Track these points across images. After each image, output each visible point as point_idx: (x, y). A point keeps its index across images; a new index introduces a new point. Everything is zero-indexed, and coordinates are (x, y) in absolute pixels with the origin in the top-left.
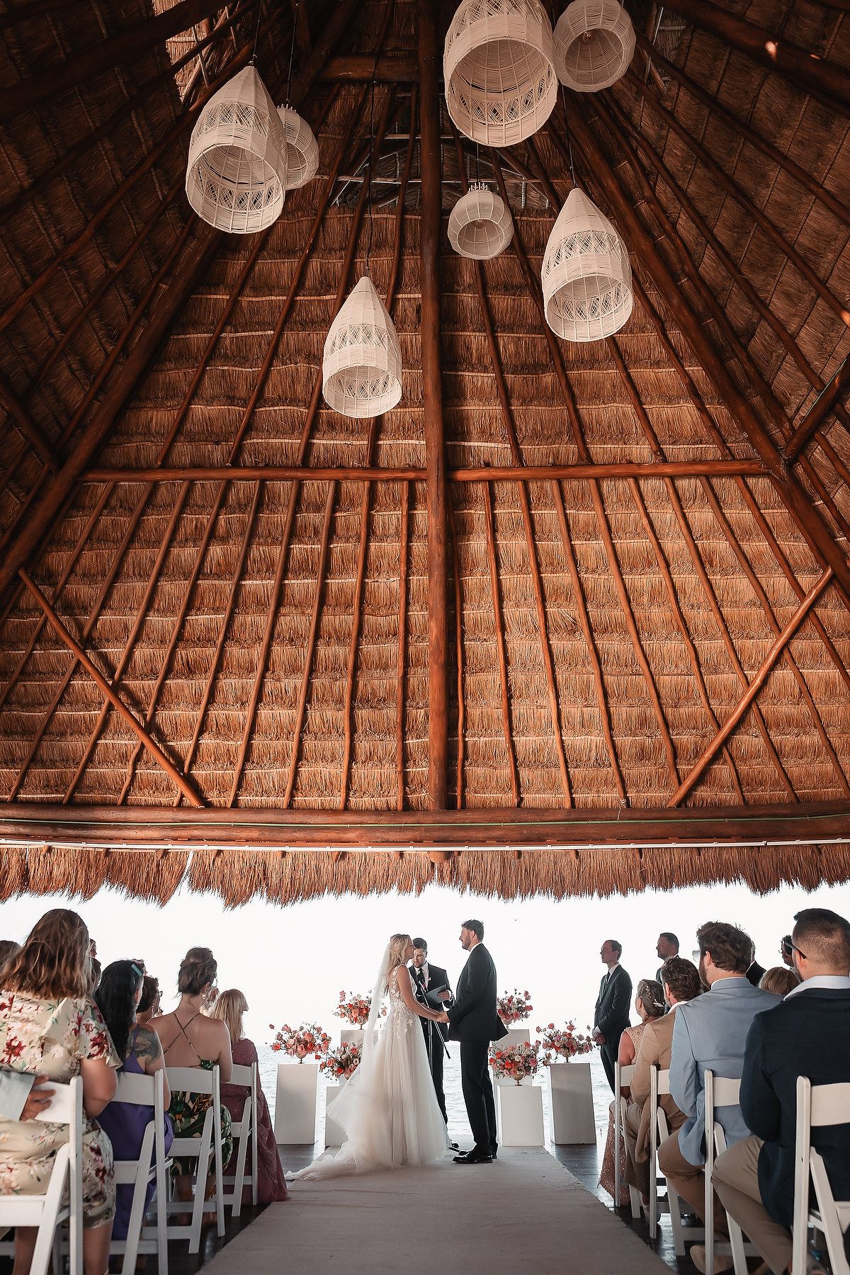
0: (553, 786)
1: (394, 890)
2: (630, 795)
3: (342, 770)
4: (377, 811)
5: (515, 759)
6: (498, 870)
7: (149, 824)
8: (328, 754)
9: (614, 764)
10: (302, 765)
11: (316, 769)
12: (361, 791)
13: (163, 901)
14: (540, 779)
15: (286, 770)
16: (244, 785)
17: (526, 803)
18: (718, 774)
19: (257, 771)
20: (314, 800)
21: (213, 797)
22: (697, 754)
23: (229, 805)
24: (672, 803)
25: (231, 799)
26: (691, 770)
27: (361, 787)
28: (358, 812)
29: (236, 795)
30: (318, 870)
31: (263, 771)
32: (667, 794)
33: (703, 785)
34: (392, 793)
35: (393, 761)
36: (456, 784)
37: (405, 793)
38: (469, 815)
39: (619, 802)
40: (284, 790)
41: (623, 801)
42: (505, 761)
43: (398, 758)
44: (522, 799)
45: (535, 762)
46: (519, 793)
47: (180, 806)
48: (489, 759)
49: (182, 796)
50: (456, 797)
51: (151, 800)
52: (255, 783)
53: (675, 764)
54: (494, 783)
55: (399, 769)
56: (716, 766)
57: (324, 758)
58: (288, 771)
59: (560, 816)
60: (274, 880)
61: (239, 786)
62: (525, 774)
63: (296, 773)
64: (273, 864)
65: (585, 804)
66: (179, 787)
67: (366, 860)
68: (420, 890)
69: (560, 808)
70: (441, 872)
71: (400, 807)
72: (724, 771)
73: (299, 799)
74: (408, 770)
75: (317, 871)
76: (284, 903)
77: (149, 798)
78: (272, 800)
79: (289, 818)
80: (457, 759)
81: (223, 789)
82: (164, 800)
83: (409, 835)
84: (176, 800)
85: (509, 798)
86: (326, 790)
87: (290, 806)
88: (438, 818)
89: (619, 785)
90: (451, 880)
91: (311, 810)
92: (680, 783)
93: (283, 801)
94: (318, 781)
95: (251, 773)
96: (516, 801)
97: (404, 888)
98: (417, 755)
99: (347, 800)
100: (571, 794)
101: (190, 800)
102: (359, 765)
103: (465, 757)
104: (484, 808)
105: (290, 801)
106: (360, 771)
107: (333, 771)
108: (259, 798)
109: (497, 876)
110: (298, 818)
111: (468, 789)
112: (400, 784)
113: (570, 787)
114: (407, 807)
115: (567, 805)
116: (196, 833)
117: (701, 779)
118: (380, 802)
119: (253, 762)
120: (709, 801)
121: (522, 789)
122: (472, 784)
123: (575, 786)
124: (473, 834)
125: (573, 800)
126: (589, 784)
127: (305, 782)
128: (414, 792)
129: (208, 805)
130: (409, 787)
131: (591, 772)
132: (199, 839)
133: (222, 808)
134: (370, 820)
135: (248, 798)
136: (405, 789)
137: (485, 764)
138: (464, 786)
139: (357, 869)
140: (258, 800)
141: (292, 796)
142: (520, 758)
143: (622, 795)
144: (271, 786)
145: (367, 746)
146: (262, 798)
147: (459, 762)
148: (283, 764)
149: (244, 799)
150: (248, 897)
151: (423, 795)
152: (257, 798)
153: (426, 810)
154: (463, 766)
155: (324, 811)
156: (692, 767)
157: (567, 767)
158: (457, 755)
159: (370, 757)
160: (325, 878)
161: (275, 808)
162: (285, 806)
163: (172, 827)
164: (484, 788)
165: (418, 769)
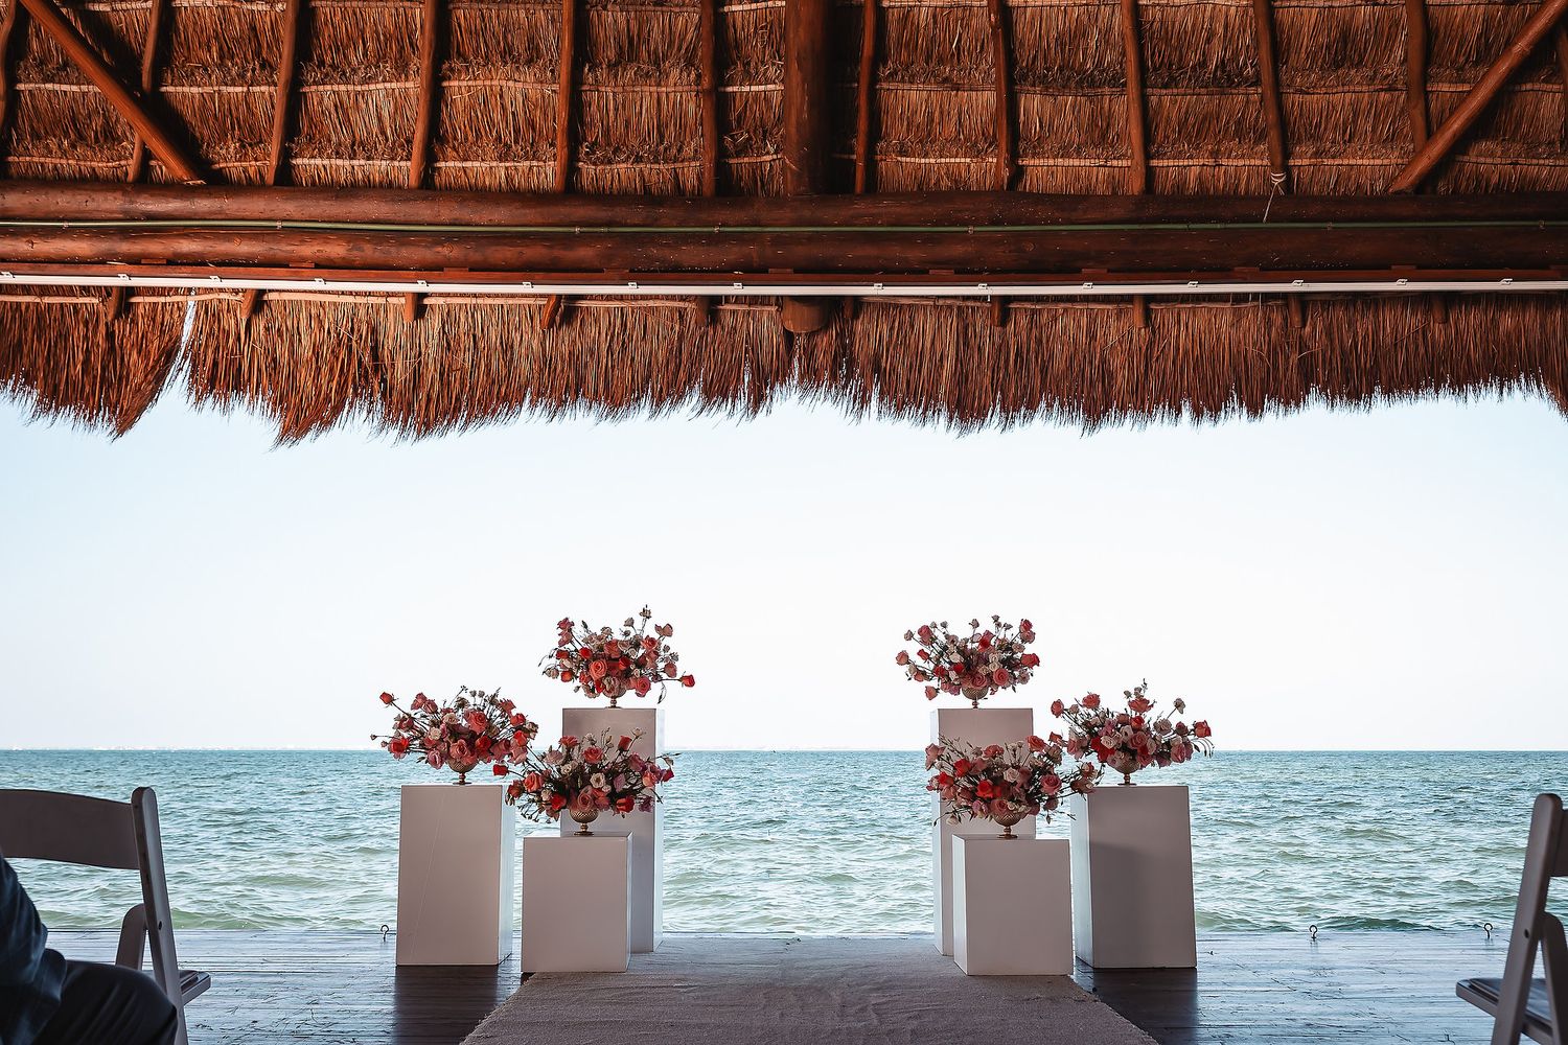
0: (1100, 136)
1: (694, 399)
2: (1298, 162)
3: (555, 87)
4: (648, 197)
5: (1010, 61)
6: (952, 352)
7: (66, 224)
8: (520, 46)
9: (1266, 77)
10: (452, 70)
11: (488, 83)
12: (609, 145)
13: (125, 423)
14: (1070, 118)
15: (410, 85)
16: (304, 124)
17: (1030, 183)
18: (1530, 109)
19: (335, 87)
20: (487, 169)
21: (229, 159)
22: (1486, 54)
23: (270, 178)
24: (1405, 182)
25: (273, 161)
26: (1463, 98)
27: (607, 132)
28: (602, 196)
29: (286, 155)
30: (507, 348)
31: (350, 88)
32: (1391, 159)
33: (1486, 136)
34: (688, 151)
35: (690, 63)
36: (853, 132)
37: (721, 154)
38: (886, 207)
39: (1268, 181)
40: (409, 141)
41: (1277, 179)
42: (984, 66)
43: (703, 52)
44: (1018, 173)
45: (1061, 69)
46: (1014, 155)
47: (145, 181)
48: (941, 61)
49: (147, 155)
50: (854, 163)
51: (69, 165)
52: (330, 123)
53: (1425, 78)
54: (952, 127)
55: (706, 83)
56: (1529, 86)
57: (507, 53)
58: (413, 86)
59: (1118, 212)
60: (400, 373)
61: (291, 130)
62: (1033, 104)
63: (436, 96)
64: (395, 329)
65: (1181, 185)
66: (137, 134)
67: (624, 325)
68: (758, 400)
69: (1114, 193)
70: (809, 354)
71: (708, 189)
72: (1547, 99)
73: (449, 166)
74: (730, 89)
75: (505, 352)
76: (426, 427)
77: (64, 161)
78: (379, 167)
79: (423, 210)
80: (857, 61)
81: (251, 139)
82: (102, 166)
83: (731, 254)
84: (131, 166)
85: (984, 168)
86: (516, 142)
87: (428, 184)
88: (807, 213)
89: (1274, 134)
90: (834, 377)
91: (478, 194)
92: (1430, 134)
93: (407, 170)
94: (497, 116)
95: (323, 94)
96: (1006, 173)
97: (718, 392)
98: (756, 47)
99: (571, 170)
100: (1148, 156)
101: (168, 165)
102: (602, 73)
103: (880, 56)
104: (924, 193)
105: (426, 170)
106: (604, 94)
107: (534, 91)
108: (347, 163)
109: (948, 365)
110: (447, 211)
111: (883, 144)
112: (708, 127)
113: (1148, 138)
114: (727, 187)
115: (1136, 186)
116: (187, 246)
117: (1483, 126)
118: (657, 173)
119: (322, 63)
120: (1495, 179)
121: (1022, 145)
122: (897, 132)
123: (1159, 138)
124: (896, 252)
125: (1150, 174)
126: (1197, 132)
127: (461, 119)
128: (742, 150)
129: (217, 182)
130: (732, 137)
131: (1206, 102)
132: (195, 263)
133: (249, 186)
134: (633, 220)
135: (318, 161)
136: (719, 142)
137: (931, 76)
138: (875, 134)
139: (604, 347)
140: (343, 167)
141: (430, 158)
142: (1024, 61)
143: (1279, 160)
144: (375, 130)
145: (622, 24)
146: (355, 162)
147: (864, 69)
148: (402, 70)
149: (308, 164)
150: (337, 410)
151: (768, 158)
152: (340, 162)
153: (777, 200)
154: (874, 79)
155: (511, 195)
156: (1466, 88)
157: (1143, 84)
158: (859, 48)
159: (628, 52)
160: (525, 366)
161: (387, 189)
162: (413, 182)
163: (124, 233)
164: (926, 138)
165: (754, 88)
